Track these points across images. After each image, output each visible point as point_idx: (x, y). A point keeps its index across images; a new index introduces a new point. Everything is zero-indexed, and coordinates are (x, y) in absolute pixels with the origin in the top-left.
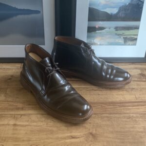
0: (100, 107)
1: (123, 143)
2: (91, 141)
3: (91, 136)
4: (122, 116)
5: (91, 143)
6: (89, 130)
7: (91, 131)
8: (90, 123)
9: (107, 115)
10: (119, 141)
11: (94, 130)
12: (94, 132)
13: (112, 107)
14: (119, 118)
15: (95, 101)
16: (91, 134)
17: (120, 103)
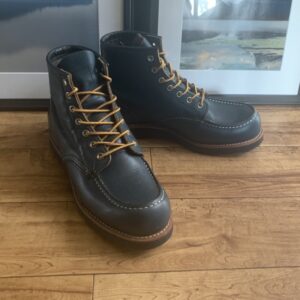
0: (236, 184)
1: (288, 252)
2: (226, 251)
3: (225, 242)
4: (279, 201)
5: (225, 255)
6: (220, 229)
7: (223, 232)
8: (220, 216)
9: (252, 200)
10: (280, 249)
11: (230, 228)
12: (230, 234)
13: (259, 184)
14: (275, 205)
15: (225, 173)
16: (225, 237)
17: (273, 176)
